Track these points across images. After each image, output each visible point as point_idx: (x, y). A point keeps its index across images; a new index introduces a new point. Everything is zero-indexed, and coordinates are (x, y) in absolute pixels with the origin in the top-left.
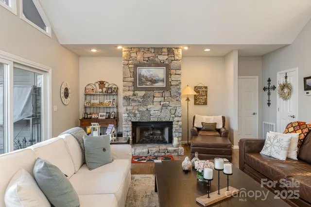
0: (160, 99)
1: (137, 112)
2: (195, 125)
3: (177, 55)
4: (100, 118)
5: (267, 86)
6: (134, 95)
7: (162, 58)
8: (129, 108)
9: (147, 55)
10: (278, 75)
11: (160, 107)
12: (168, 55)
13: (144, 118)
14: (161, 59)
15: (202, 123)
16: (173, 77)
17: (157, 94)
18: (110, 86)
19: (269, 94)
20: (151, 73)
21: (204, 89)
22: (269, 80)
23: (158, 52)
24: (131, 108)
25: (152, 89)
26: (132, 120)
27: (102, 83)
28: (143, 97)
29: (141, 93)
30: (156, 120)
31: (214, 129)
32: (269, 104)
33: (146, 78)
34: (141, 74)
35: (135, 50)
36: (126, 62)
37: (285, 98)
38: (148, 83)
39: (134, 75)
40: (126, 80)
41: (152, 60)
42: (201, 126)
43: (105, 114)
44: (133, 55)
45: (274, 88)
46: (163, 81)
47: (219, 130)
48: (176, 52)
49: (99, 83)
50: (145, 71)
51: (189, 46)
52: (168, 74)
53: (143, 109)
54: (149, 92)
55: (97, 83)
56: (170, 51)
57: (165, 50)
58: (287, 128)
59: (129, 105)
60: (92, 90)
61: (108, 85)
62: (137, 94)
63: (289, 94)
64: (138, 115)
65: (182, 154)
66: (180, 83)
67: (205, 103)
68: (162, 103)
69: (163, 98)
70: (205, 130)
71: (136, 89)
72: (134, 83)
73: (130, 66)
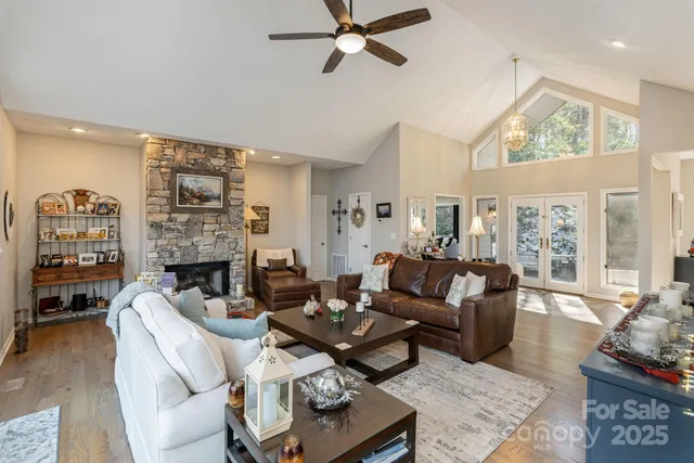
0: (213, 227)
1: (175, 249)
2: (258, 264)
3: (240, 161)
4: (81, 263)
5: (337, 209)
6: (170, 220)
7: (217, 162)
8: (160, 242)
9: (193, 155)
10: (350, 198)
11: (214, 239)
12: (226, 159)
13: (187, 257)
14: (215, 164)
15: (268, 260)
16: (233, 194)
17: (209, 218)
18: (101, 201)
19: (339, 219)
20: (200, 184)
21: (265, 211)
22: (339, 202)
23: (210, 153)
24: (165, 242)
25: (202, 211)
26: (166, 264)
27: (81, 195)
28: (187, 223)
29: (184, 217)
30: (207, 260)
31: (284, 267)
32: (339, 231)
33: (192, 192)
34: (184, 185)
35: (172, 144)
36: (156, 163)
37: (358, 226)
38: (195, 201)
39: (171, 185)
40: (156, 194)
41: (202, 164)
42: (267, 265)
43: (95, 256)
44: (169, 152)
45: (345, 212)
46: (219, 198)
47: (289, 269)
48: (237, 155)
49: (74, 193)
50: (190, 181)
51: (256, 150)
52: (227, 188)
53: (185, 243)
54: (197, 216)
55: (68, 192)
56: (230, 153)
57: (222, 151)
58: (376, 258)
59: (159, 237)
60: (59, 206)
61: (97, 199)
62: (176, 219)
63: (363, 220)
64: (178, 254)
65: (253, 307)
66: (243, 203)
67: (266, 231)
68: (216, 233)
69: (218, 226)
70: (273, 270)
71: (174, 210)
72: (171, 200)
73: (163, 170)
